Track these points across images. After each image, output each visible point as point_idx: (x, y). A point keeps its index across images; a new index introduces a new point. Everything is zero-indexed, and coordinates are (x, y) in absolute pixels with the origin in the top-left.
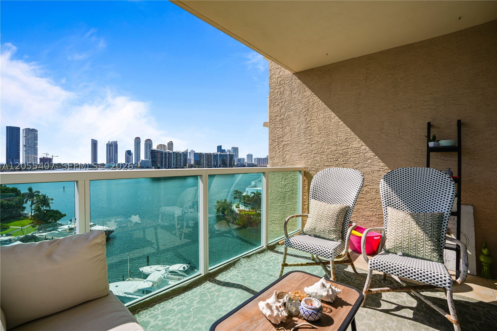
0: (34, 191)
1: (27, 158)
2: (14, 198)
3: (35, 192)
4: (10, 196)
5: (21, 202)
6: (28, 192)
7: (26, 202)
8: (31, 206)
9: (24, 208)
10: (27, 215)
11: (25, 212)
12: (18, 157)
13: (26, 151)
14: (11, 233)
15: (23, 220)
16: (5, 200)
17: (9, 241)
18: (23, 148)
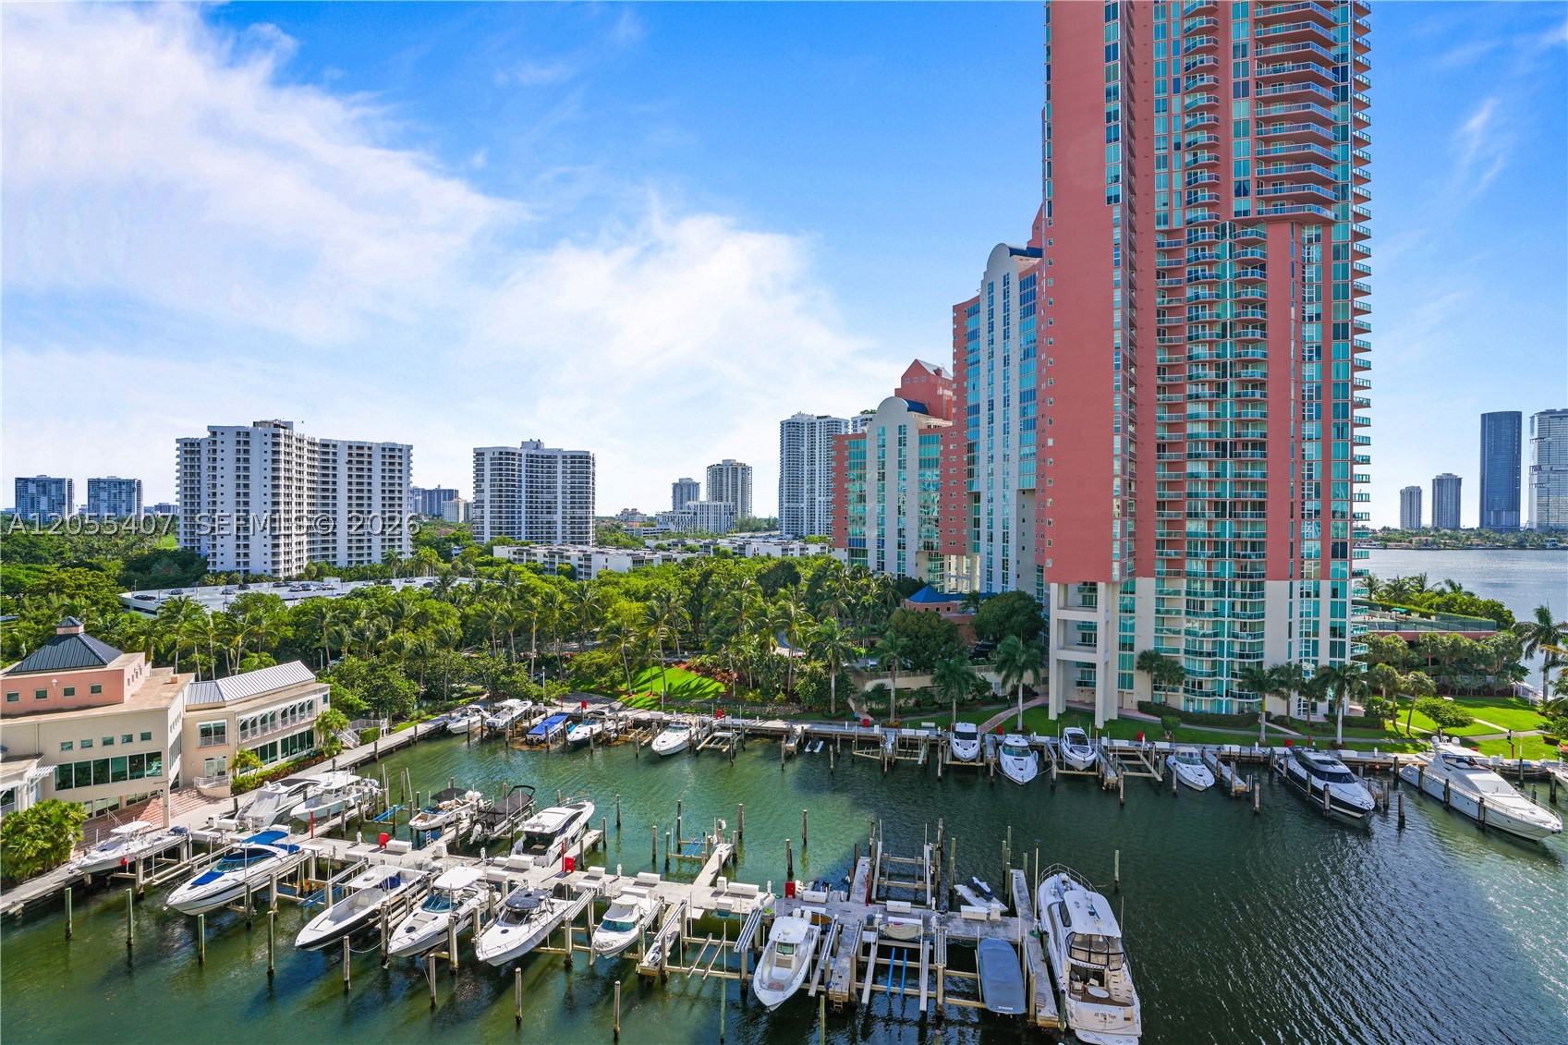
0: (1555, 622)
1: (1543, 507)
2: (1490, 634)
3: (1559, 626)
4: (1480, 626)
5: (1512, 650)
6: (1535, 620)
7: (1529, 654)
8: (1545, 670)
9: (1524, 671)
10: (1531, 697)
11: (1525, 684)
12: (1515, 506)
13: (1540, 485)
14: (1476, 740)
15: (1515, 707)
16: (1467, 636)
17: (1469, 764)
18: (1532, 475)
